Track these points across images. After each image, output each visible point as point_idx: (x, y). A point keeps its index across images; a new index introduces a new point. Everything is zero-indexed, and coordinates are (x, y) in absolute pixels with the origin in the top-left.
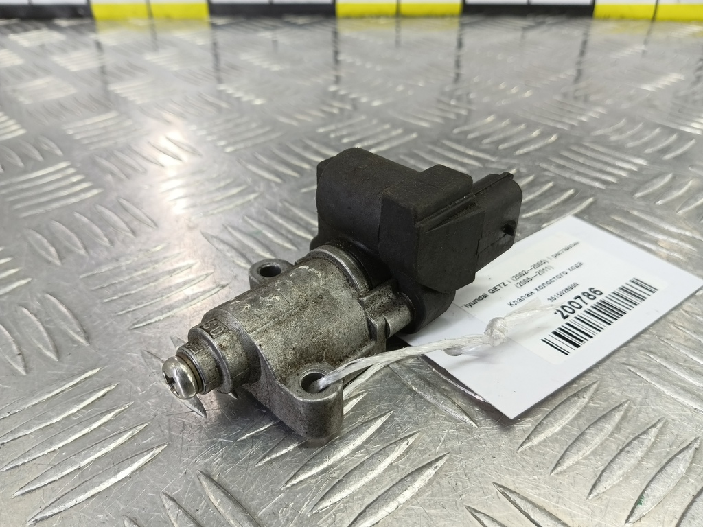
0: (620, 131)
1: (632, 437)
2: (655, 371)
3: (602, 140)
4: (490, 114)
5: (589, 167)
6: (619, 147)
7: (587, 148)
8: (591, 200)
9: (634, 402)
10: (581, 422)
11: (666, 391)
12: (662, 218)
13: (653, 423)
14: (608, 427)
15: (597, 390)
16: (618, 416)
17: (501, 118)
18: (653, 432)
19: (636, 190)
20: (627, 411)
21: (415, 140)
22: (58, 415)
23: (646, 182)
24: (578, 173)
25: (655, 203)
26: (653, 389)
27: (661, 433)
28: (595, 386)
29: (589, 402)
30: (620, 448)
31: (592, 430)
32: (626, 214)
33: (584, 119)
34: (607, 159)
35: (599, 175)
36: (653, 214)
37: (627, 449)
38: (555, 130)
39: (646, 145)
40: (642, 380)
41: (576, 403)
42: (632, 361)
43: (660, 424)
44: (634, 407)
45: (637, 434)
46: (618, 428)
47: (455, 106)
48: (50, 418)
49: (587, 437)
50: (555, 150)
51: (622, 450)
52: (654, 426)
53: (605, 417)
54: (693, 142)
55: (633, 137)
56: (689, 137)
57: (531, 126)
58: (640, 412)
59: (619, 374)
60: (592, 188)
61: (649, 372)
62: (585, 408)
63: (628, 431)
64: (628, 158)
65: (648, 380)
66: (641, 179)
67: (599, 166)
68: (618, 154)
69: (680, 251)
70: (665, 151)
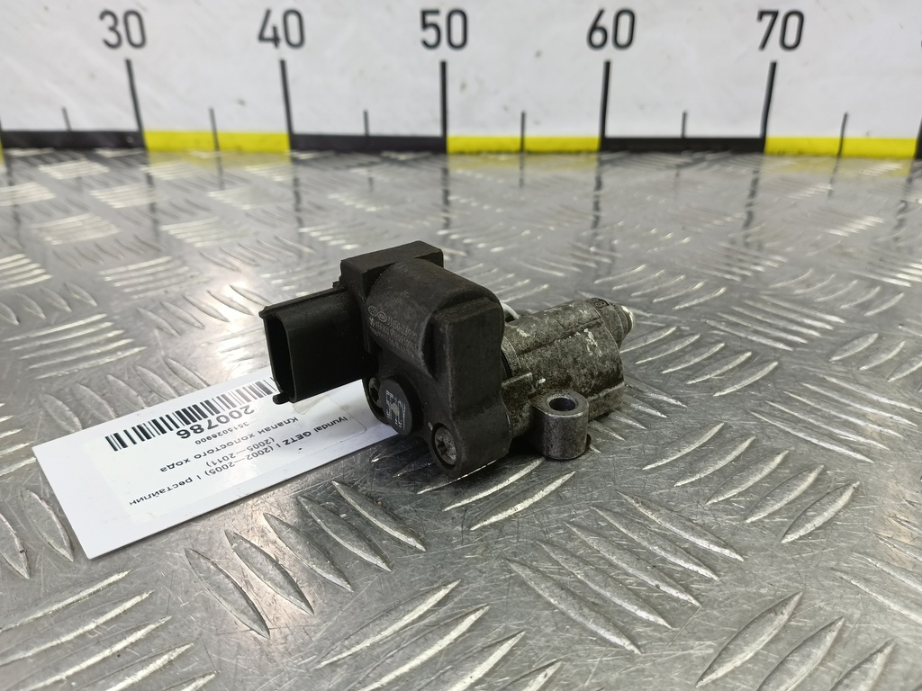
0: (807, 284)
1: (850, 666)
2: (875, 578)
3: (782, 294)
4: (640, 263)
5: (770, 325)
6: (806, 302)
7: (765, 302)
8: (775, 364)
9: (849, 618)
10: (781, 646)
11: (892, 605)
12: (868, 387)
13: (879, 647)
14: (819, 653)
15: (800, 603)
16: (830, 638)
17: (654, 267)
18: (880, 659)
19: (833, 353)
20: (841, 631)
21: (545, 291)
22: (69, 631)
23: (845, 343)
24: (756, 332)
25: (858, 368)
26: (875, 603)
27: (891, 660)
28: (796, 598)
29: (789, 620)
30: (836, 680)
31: (796, 658)
32: (821, 382)
33: (759, 268)
34: (793, 316)
35: (783, 335)
36: (857, 382)
37: (846, 681)
38: (724, 282)
39: (841, 299)
40: (859, 591)
41: (772, 620)
42: (844, 565)
43: (887, 650)
44: (851, 626)
45: (857, 662)
46: (830, 654)
47: (595, 254)
48: (58, 636)
49: (790, 666)
50: (724, 305)
51: (840, 683)
52: (880, 651)
53: (814, 638)
54: (901, 295)
55: (824, 291)
56: (896, 290)
57: (692, 277)
58: (859, 632)
59: (826, 583)
60: (775, 349)
61: (867, 581)
62: (785, 627)
63: (844, 657)
64: (819, 315)
65: (867, 590)
66: (838, 340)
67: (782, 324)
68: (806, 311)
69: (896, 427)
70: (866, 306)
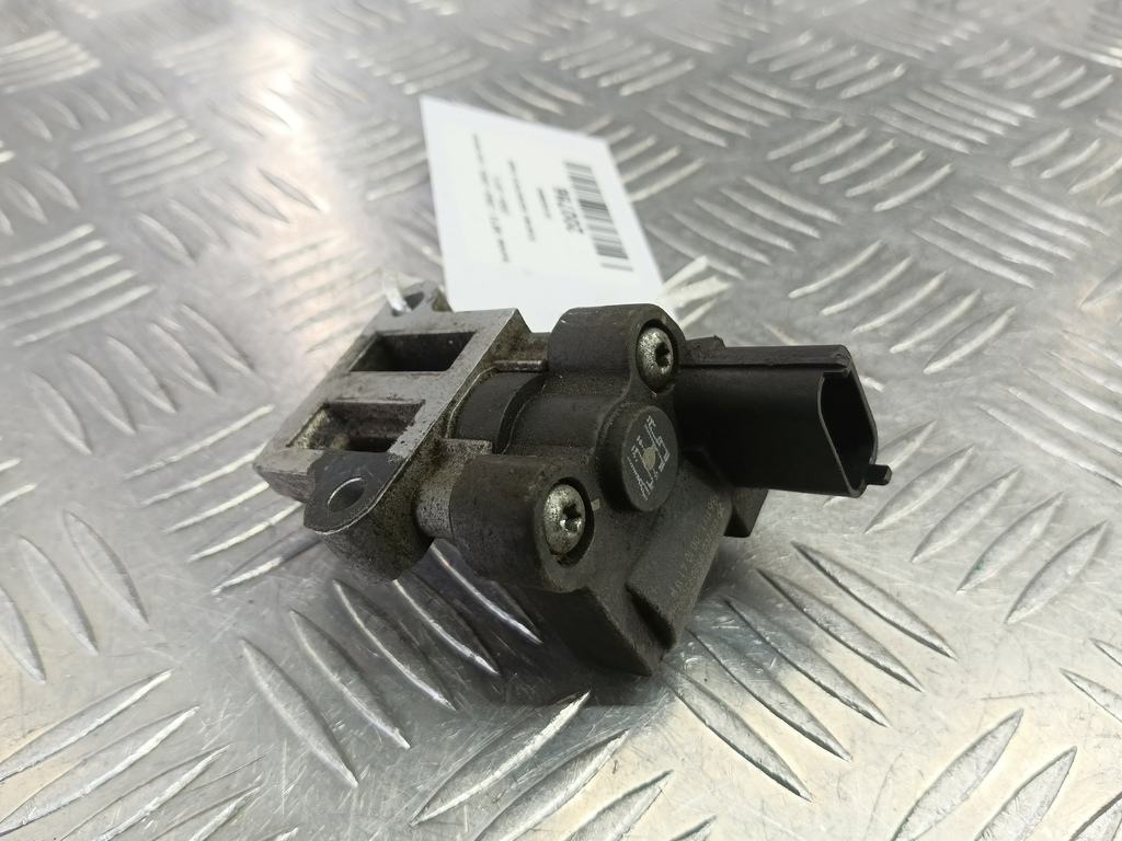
0: (998, 61)
1: (973, 491)
2: (1014, 408)
3: (970, 76)
4: (802, 30)
5: (948, 119)
6: (995, 87)
7: (947, 88)
8: (946, 170)
9: (980, 447)
10: (909, 471)
11: (1025, 435)
12: (1048, 198)
13: (1004, 473)
14: (945, 478)
15: (934, 432)
16: (958, 465)
17: (820, 37)
18: (1004, 485)
19: (1014, 155)
20: (972, 458)
21: (690, 73)
23: (1029, 143)
24: (932, 128)
25: (1039, 174)
26: (1008, 431)
27: (1015, 486)
28: (930, 427)
29: (921, 447)
30: (958, 503)
31: (923, 482)
32: (996, 192)
33: (946, 41)
34: (976, 107)
35: (961, 131)
36: (1034, 190)
37: (967, 504)
38: (900, 58)
39: (1038, 83)
40: (994, 420)
41: (903, 447)
42: (984, 395)
43: (1013, 476)
44: (981, 454)
45: (980, 487)
46: (958, 480)
47: (749, 18)
49: (916, 489)
50: (901, 90)
51: (961, 505)
52: (1005, 477)
53: (943, 464)
54: (1108, 80)
55: (1018, 71)
56: (1101, 71)
57: (866, 51)
58: (987, 459)
59: (965, 412)
60: (950, 151)
61: (1005, 410)
62: (917, 454)
63: (971, 482)
64: (1006, 104)
65: (1002, 420)
66: (1024, 136)
67: (962, 116)
68: (991, 99)
69: (1068, 246)
70: (1062, 94)
